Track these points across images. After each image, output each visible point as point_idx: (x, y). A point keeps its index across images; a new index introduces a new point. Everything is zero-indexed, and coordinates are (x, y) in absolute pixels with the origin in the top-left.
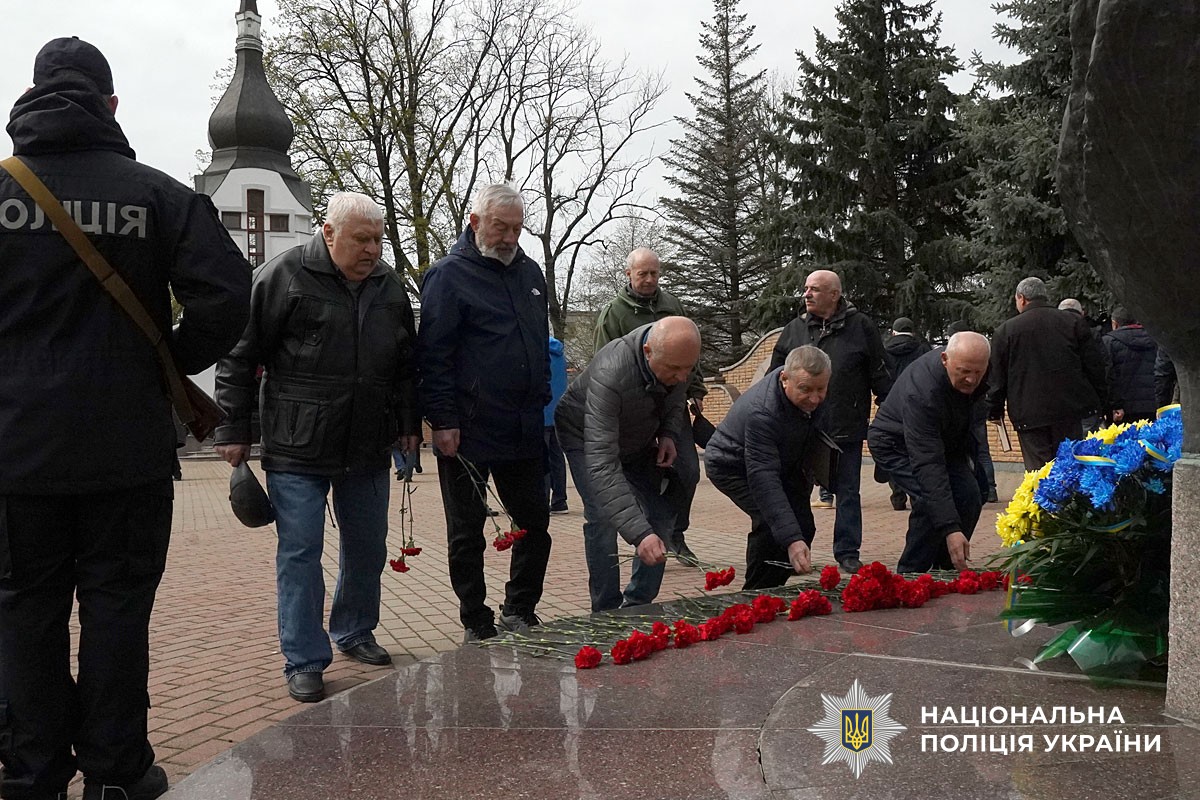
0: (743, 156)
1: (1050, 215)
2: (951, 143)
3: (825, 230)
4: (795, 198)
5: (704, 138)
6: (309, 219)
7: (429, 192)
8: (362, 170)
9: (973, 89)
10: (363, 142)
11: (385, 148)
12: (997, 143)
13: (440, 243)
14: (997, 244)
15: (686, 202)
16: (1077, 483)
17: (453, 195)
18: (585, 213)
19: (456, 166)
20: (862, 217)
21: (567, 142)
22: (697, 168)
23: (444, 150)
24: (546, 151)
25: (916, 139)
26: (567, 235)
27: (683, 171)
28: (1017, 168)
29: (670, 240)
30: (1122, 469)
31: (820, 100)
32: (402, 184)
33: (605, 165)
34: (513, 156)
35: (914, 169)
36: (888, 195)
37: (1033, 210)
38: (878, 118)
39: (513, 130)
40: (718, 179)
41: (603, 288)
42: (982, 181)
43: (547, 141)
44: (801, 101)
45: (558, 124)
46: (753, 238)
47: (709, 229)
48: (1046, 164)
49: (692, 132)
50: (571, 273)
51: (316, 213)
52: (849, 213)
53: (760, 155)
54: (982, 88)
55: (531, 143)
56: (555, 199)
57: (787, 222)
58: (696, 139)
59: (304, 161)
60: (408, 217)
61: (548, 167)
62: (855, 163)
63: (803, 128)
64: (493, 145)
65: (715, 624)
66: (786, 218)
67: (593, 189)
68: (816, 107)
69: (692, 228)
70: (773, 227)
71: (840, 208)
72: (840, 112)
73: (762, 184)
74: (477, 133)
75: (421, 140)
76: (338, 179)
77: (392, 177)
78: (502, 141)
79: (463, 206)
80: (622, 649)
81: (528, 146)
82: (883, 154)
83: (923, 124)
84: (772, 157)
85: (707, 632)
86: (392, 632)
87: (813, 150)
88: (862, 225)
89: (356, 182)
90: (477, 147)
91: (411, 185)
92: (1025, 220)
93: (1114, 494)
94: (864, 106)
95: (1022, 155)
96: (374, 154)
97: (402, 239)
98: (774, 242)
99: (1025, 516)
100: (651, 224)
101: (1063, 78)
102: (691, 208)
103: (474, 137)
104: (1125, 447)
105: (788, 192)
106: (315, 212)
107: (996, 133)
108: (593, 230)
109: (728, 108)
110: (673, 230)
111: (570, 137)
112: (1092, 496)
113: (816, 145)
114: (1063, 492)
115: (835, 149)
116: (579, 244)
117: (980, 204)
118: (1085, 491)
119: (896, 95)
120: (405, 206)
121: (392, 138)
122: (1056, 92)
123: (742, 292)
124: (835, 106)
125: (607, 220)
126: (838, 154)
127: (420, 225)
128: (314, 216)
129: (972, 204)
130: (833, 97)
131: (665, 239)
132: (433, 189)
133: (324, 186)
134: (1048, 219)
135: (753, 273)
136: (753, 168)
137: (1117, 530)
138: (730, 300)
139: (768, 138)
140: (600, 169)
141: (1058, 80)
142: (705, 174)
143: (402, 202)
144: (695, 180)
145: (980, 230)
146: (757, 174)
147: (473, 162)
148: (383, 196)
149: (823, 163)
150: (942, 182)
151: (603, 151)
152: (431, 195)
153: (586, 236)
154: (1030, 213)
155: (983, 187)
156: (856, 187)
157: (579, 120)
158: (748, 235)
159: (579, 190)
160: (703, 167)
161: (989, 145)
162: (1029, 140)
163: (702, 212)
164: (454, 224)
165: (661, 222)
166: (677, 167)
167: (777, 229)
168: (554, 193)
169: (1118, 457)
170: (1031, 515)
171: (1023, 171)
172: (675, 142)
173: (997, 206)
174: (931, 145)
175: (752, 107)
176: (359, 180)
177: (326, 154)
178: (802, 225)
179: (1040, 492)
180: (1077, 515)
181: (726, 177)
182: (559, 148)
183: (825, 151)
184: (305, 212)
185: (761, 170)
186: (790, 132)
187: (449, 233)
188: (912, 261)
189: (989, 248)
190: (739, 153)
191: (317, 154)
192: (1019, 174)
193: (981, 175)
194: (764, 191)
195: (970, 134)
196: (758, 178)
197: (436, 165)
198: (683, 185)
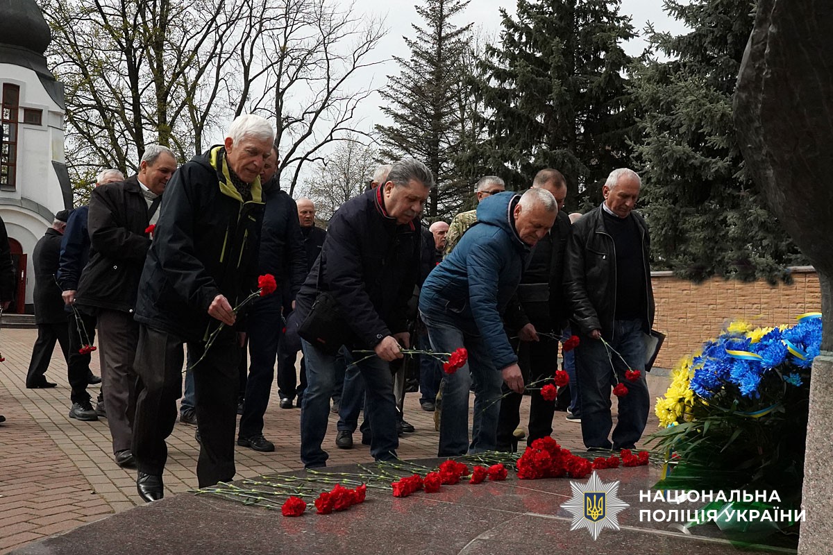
0: (449, 95)
1: (702, 163)
2: (623, 97)
3: (513, 162)
4: (490, 134)
5: (416, 77)
6: (61, 115)
7: (173, 103)
8: (113, 78)
9: (644, 54)
10: (115, 52)
11: (135, 59)
12: (662, 100)
13: (180, 147)
14: (655, 184)
15: (397, 130)
16: (728, 373)
17: (194, 107)
18: (309, 133)
19: (199, 82)
20: (545, 153)
21: (298, 70)
22: (408, 102)
23: (188, 68)
24: (279, 76)
25: (594, 93)
26: (293, 151)
27: (396, 103)
28: (677, 122)
29: (381, 161)
30: (767, 363)
31: (517, 53)
32: (149, 95)
33: (329, 93)
34: (250, 78)
35: (592, 117)
36: (568, 138)
37: (689, 158)
38: (564, 72)
39: (252, 55)
40: (426, 113)
41: (322, 199)
42: (647, 130)
43: (281, 68)
44: (501, 52)
45: (291, 54)
46: (452, 166)
47: (415, 155)
48: (701, 120)
49: (406, 70)
50: (293, 184)
51: (68, 112)
52: (534, 150)
53: (463, 96)
54: (651, 53)
55: (266, 69)
56: (284, 119)
57: (482, 153)
58: (409, 77)
59: (59, 64)
60: (153, 123)
61: (280, 91)
62: (542, 108)
63: (500, 75)
64: (233, 67)
65: (406, 483)
66: (481, 150)
67: (318, 113)
68: (513, 58)
69: (401, 153)
70: (470, 157)
71: (528, 146)
72: (534, 64)
73: (462, 121)
74: (220, 55)
75: (169, 56)
76: (90, 83)
77: (141, 86)
78: (241, 63)
79: (203, 118)
80: (325, 500)
81: (264, 71)
82: (566, 102)
83: (601, 79)
84: (472, 98)
85: (400, 489)
86: (114, 481)
87: (508, 94)
88: (544, 161)
89: (107, 87)
90: (219, 67)
91: (158, 95)
92: (681, 165)
93: (759, 384)
94: (554, 60)
95: (682, 111)
96: (125, 64)
97: (146, 142)
98: (470, 170)
99: (681, 400)
100: (365, 148)
101: (720, 50)
102: (401, 135)
103: (217, 59)
104: (770, 345)
105: (484, 129)
106: (67, 110)
107: (662, 91)
108: (316, 149)
109: (439, 53)
110: (384, 153)
111: (301, 67)
112: (739, 385)
113: (510, 90)
114: (715, 381)
115: (526, 95)
116: (303, 159)
117: (645, 149)
118: (734, 381)
119: (580, 54)
120: (150, 113)
121: (142, 52)
122: (714, 61)
123: (439, 211)
124: (529, 58)
125: (328, 141)
126: (528, 100)
127: (163, 131)
128: (66, 114)
129: (639, 149)
130: (528, 51)
131: (377, 161)
132: (177, 101)
133: (76, 88)
134: (700, 167)
135: (450, 195)
136: (456, 106)
137: (759, 415)
138: (429, 216)
139: (471, 81)
140: (325, 97)
141: (716, 51)
142: (416, 107)
143: (148, 110)
144: (406, 112)
145: (643, 172)
146: (459, 112)
147: (215, 80)
148: (132, 102)
149: (516, 106)
150: (614, 130)
151: (328, 81)
152: (175, 105)
153: (309, 153)
154: (686, 160)
155: (648, 135)
156: (542, 128)
157: (310, 53)
158: (448, 163)
159: (305, 113)
160: (414, 101)
161: (655, 102)
162: (689, 98)
163: (410, 140)
164: (193, 133)
165: (374, 146)
166: (391, 100)
167: (473, 159)
168: (284, 113)
169: (764, 354)
170: (686, 400)
171: (682, 125)
172: (392, 78)
173: (659, 152)
174: (607, 99)
175: (459, 54)
176: (110, 86)
177: (80, 59)
178: (495, 157)
179: (695, 381)
180: (726, 402)
181: (432, 112)
182: (291, 76)
183: (518, 96)
184: (58, 109)
185: (462, 108)
186: (490, 77)
187: (189, 140)
188: (584, 194)
189: (649, 187)
190: (446, 92)
191: (73, 59)
192: (678, 127)
193: (648, 125)
194: (463, 127)
195: (640, 90)
196: (459, 116)
197: (181, 79)
198: (396, 116)
